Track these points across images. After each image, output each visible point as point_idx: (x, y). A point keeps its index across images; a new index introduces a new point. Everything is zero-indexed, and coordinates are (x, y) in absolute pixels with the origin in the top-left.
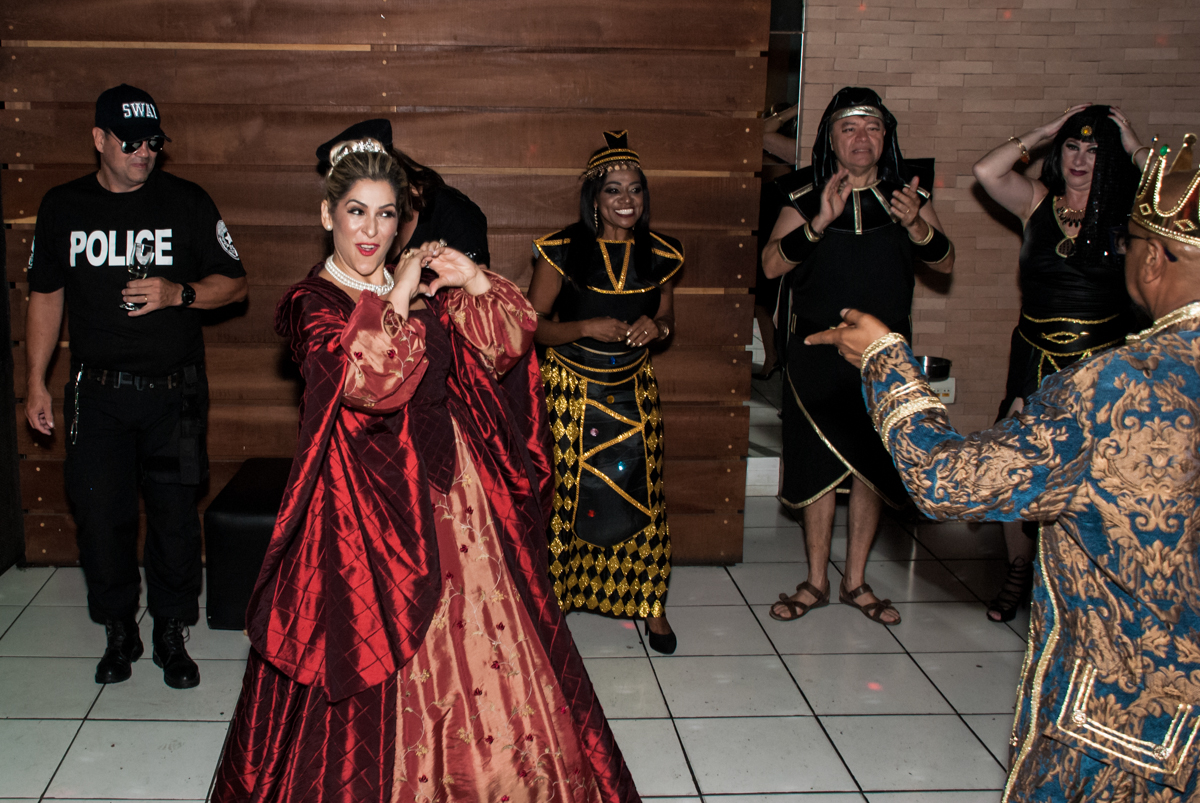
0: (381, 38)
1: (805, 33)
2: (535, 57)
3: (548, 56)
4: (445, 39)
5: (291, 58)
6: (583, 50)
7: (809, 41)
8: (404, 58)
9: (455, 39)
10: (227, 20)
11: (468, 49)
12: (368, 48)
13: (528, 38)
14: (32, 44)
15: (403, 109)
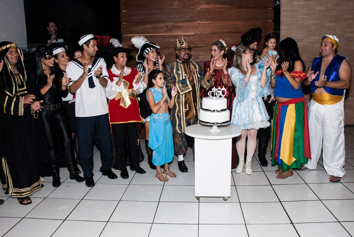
0: (196, 31)
1: (281, 31)
2: (227, 34)
3: (229, 34)
4: (209, 31)
5: (178, 36)
6: (236, 33)
7: (282, 33)
8: (201, 35)
9: (211, 31)
10: (166, 29)
11: (214, 33)
12: (194, 34)
13: (225, 31)
14: (128, 35)
15: (201, 45)
